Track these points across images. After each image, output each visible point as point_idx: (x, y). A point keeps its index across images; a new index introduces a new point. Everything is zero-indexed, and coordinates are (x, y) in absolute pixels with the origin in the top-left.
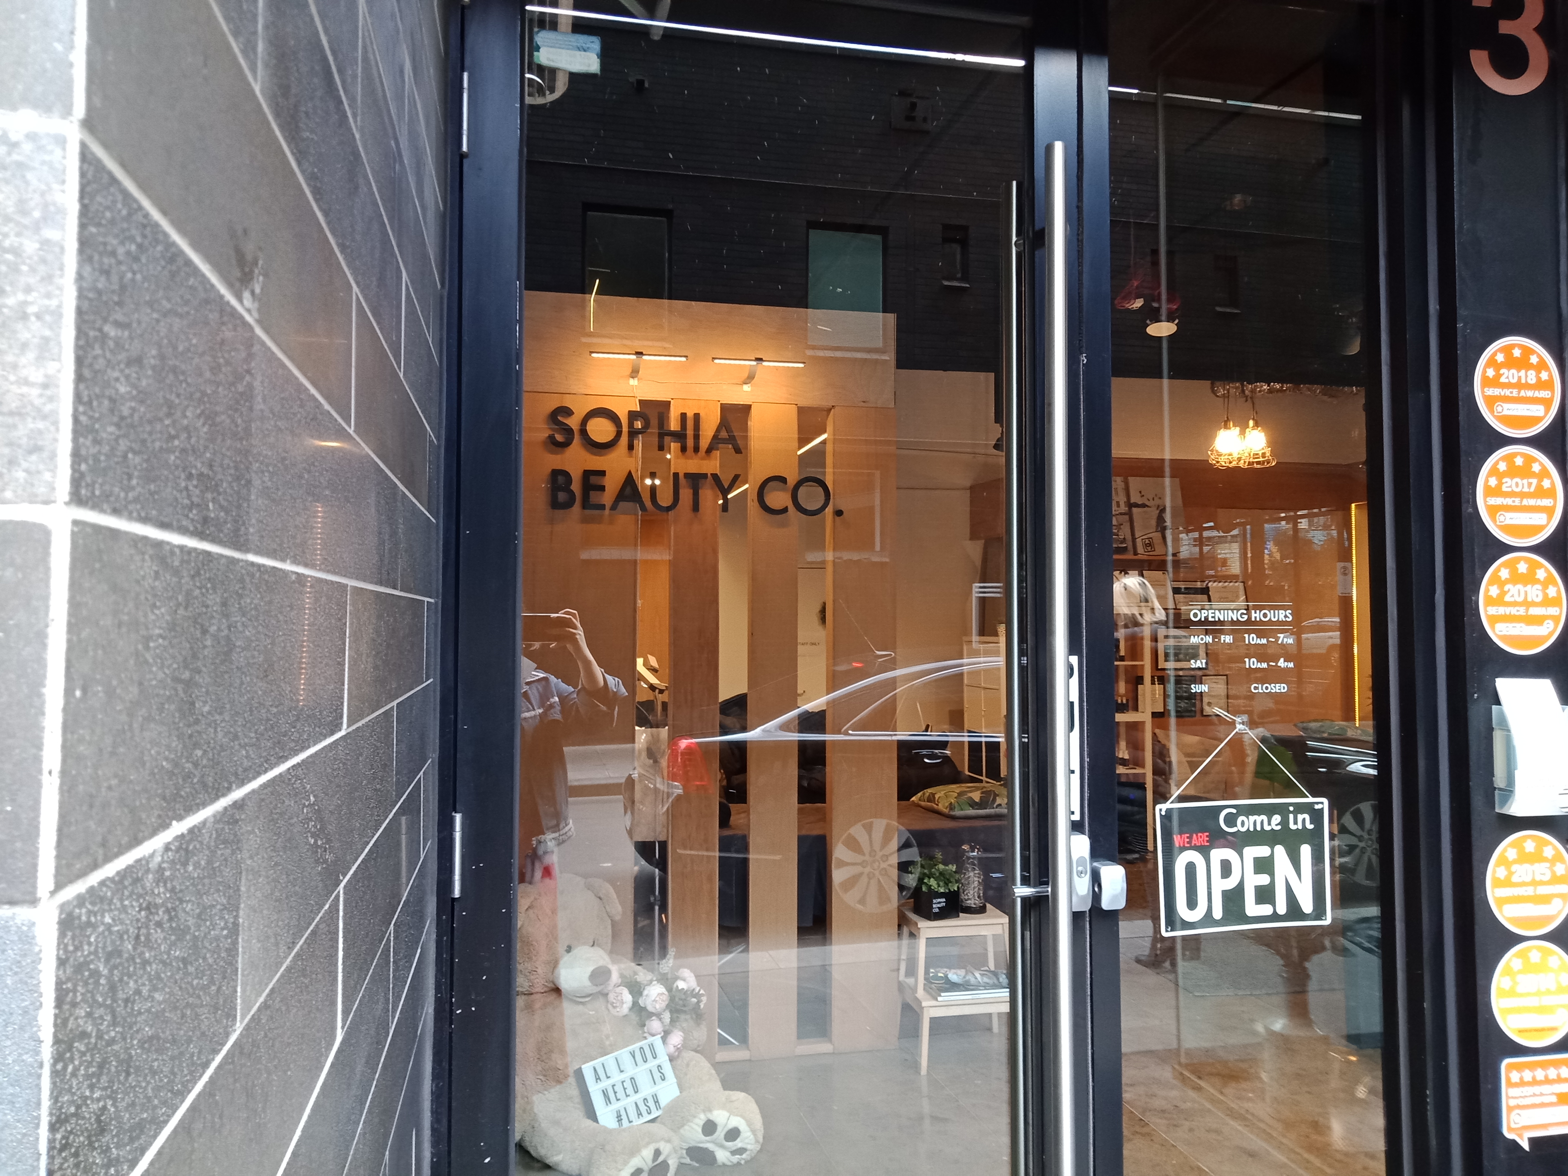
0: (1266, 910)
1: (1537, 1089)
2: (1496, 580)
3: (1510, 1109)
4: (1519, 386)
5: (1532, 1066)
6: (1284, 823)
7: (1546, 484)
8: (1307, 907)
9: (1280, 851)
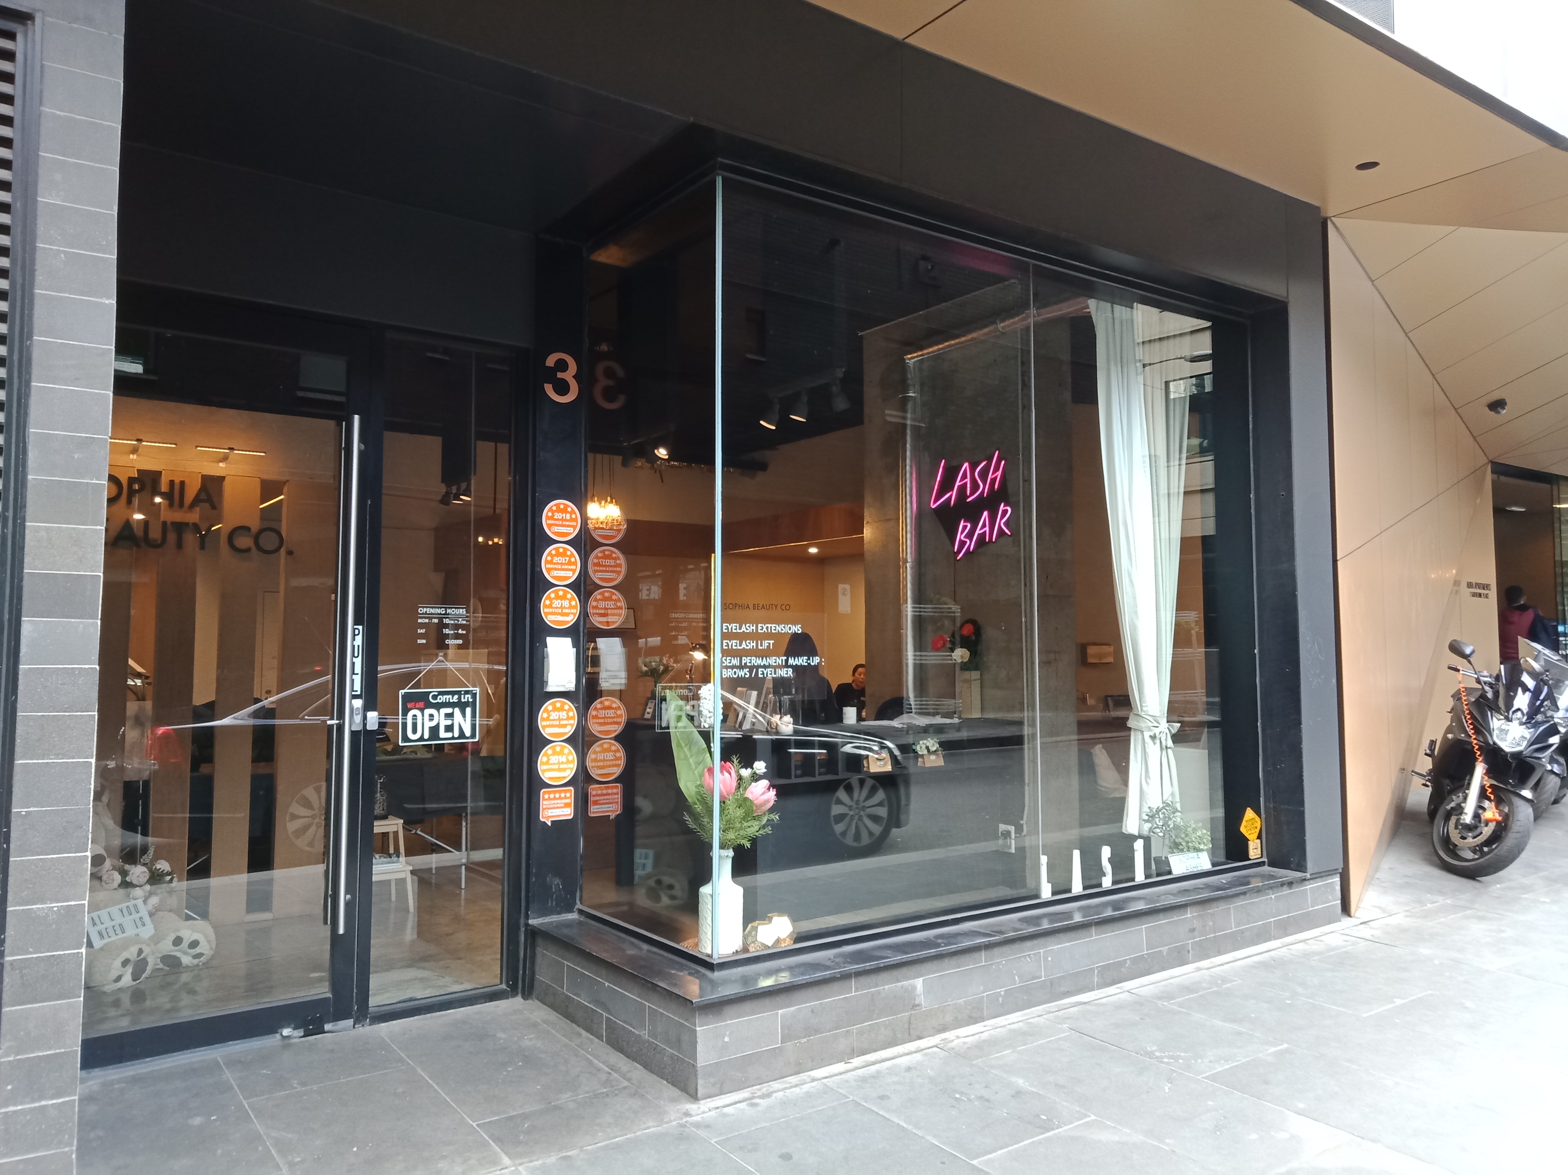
0: (449, 735)
1: (556, 802)
2: (549, 598)
3: (543, 809)
4: (562, 520)
5: (555, 792)
6: (460, 698)
7: (573, 560)
8: (468, 733)
9: (457, 711)
